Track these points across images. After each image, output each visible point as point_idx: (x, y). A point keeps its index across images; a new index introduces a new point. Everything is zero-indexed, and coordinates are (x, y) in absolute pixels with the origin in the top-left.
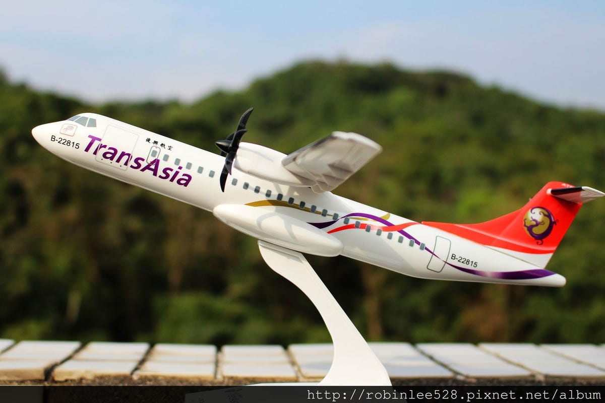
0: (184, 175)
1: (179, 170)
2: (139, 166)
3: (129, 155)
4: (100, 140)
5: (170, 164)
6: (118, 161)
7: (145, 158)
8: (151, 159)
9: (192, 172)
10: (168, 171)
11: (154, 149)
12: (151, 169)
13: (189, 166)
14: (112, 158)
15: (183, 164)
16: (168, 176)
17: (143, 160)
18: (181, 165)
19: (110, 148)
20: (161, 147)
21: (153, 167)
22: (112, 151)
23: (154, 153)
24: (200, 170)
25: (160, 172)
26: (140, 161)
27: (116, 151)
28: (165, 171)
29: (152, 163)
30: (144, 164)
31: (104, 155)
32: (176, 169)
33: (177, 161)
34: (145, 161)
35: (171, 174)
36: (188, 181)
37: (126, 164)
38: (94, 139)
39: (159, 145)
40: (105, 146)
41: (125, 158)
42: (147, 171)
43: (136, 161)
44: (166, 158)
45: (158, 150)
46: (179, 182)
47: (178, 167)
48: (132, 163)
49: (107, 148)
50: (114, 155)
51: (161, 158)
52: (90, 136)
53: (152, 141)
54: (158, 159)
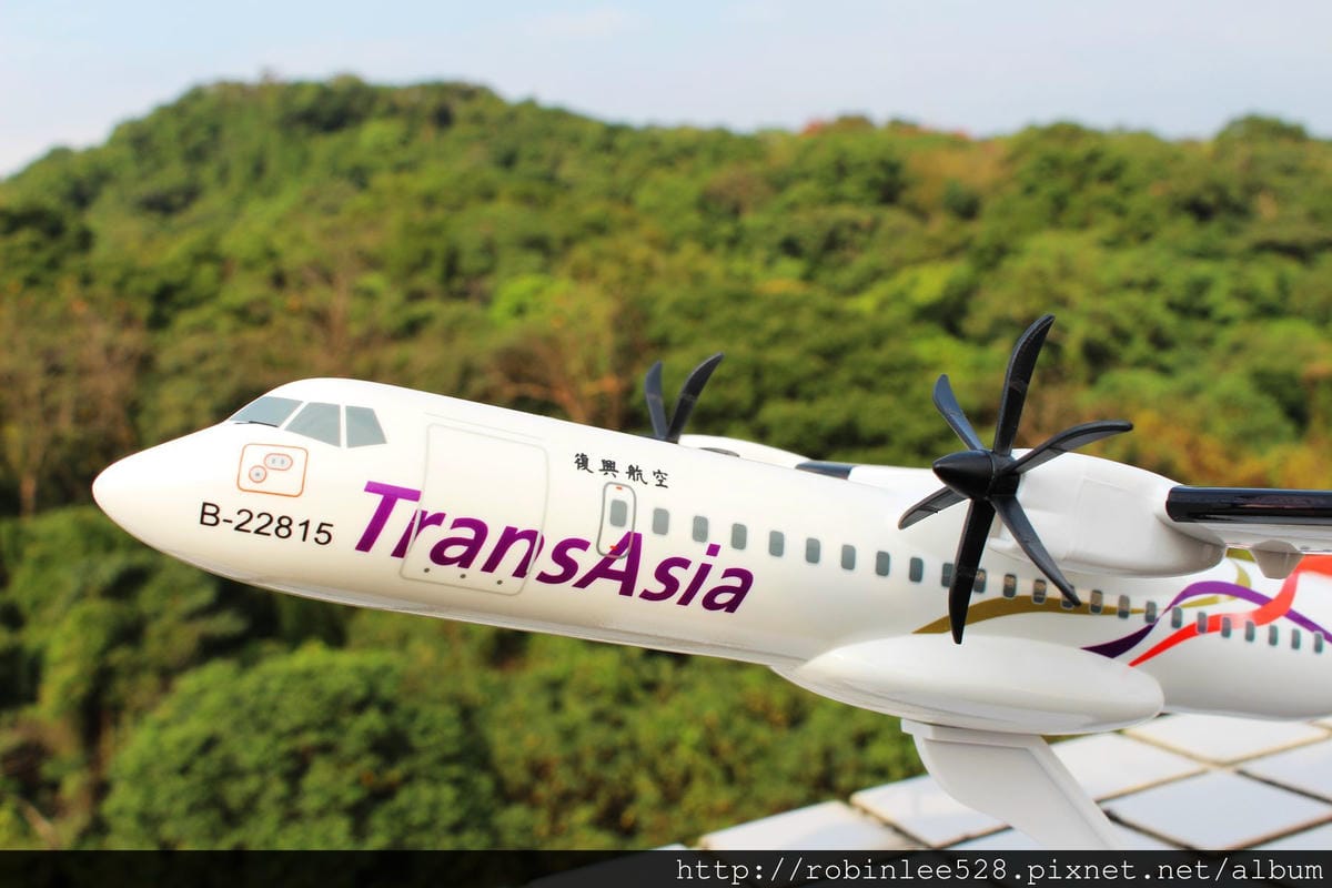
0: (729, 573)
1: (709, 560)
2: (570, 568)
3: (531, 535)
4: (414, 495)
5: (679, 542)
6: (490, 566)
7: (590, 537)
8: (614, 536)
9: (753, 557)
10: (675, 571)
11: (613, 494)
12: (615, 575)
13: (739, 537)
14: (465, 561)
15: (720, 534)
16: (672, 585)
17: (583, 545)
18: (713, 539)
19: (459, 523)
20: (630, 482)
21: (620, 565)
22: (469, 533)
23: (618, 513)
24: (777, 545)
25: (646, 580)
26: (573, 553)
27: (481, 529)
28: (662, 573)
29: (617, 551)
30: (586, 561)
31: (438, 555)
32: (698, 556)
33: (700, 529)
34: (592, 548)
35: (684, 577)
36: (740, 593)
37: (521, 571)
38: (390, 497)
39: (622, 477)
40: (438, 519)
41: (519, 549)
42: (600, 582)
43: (559, 555)
44: (661, 522)
45: (625, 496)
46: (709, 603)
47: (705, 547)
48: (545, 563)
49: (448, 521)
50: (474, 546)
51: (644, 527)
52: (372, 488)
53: (595, 464)
54: (636, 531)
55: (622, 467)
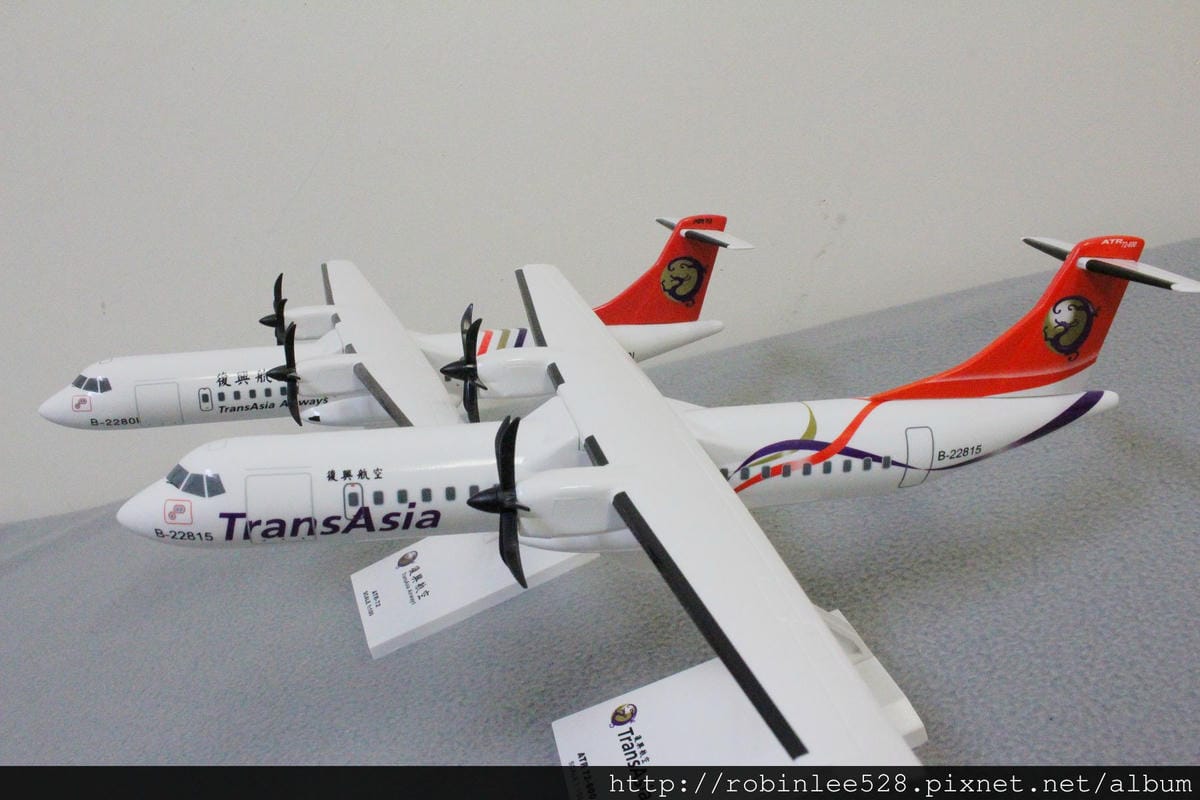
0: (424, 514)
1: (411, 510)
2: (335, 528)
3: (309, 520)
4: (243, 515)
5: (391, 504)
6: (294, 534)
7: (341, 514)
8: (353, 511)
9: (438, 502)
10: (393, 519)
11: (350, 490)
12: (361, 526)
13: (427, 495)
15: (414, 496)
16: (395, 525)
17: (339, 518)
18: (411, 499)
19: (269, 523)
20: (360, 481)
21: (361, 522)
22: (277, 525)
23: (353, 499)
24: (451, 494)
25: (379, 524)
26: (334, 523)
27: (282, 523)
28: (386, 519)
29: (357, 517)
30: (343, 524)
31: (265, 535)
32: (404, 510)
33: (402, 496)
34: (343, 518)
35: (401, 520)
36: (436, 519)
37: (312, 533)
38: (232, 518)
39: (355, 478)
40: (258, 523)
41: (304, 527)
42: (354, 530)
43: (326, 523)
44: (379, 498)
45: (357, 489)
46: (420, 526)
47: (407, 505)
48: (320, 528)
49: (264, 523)
51: (369, 502)
52: (222, 515)
53: (339, 475)
54: (366, 505)
55: (355, 473)
